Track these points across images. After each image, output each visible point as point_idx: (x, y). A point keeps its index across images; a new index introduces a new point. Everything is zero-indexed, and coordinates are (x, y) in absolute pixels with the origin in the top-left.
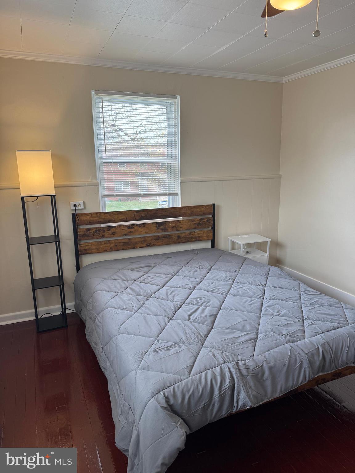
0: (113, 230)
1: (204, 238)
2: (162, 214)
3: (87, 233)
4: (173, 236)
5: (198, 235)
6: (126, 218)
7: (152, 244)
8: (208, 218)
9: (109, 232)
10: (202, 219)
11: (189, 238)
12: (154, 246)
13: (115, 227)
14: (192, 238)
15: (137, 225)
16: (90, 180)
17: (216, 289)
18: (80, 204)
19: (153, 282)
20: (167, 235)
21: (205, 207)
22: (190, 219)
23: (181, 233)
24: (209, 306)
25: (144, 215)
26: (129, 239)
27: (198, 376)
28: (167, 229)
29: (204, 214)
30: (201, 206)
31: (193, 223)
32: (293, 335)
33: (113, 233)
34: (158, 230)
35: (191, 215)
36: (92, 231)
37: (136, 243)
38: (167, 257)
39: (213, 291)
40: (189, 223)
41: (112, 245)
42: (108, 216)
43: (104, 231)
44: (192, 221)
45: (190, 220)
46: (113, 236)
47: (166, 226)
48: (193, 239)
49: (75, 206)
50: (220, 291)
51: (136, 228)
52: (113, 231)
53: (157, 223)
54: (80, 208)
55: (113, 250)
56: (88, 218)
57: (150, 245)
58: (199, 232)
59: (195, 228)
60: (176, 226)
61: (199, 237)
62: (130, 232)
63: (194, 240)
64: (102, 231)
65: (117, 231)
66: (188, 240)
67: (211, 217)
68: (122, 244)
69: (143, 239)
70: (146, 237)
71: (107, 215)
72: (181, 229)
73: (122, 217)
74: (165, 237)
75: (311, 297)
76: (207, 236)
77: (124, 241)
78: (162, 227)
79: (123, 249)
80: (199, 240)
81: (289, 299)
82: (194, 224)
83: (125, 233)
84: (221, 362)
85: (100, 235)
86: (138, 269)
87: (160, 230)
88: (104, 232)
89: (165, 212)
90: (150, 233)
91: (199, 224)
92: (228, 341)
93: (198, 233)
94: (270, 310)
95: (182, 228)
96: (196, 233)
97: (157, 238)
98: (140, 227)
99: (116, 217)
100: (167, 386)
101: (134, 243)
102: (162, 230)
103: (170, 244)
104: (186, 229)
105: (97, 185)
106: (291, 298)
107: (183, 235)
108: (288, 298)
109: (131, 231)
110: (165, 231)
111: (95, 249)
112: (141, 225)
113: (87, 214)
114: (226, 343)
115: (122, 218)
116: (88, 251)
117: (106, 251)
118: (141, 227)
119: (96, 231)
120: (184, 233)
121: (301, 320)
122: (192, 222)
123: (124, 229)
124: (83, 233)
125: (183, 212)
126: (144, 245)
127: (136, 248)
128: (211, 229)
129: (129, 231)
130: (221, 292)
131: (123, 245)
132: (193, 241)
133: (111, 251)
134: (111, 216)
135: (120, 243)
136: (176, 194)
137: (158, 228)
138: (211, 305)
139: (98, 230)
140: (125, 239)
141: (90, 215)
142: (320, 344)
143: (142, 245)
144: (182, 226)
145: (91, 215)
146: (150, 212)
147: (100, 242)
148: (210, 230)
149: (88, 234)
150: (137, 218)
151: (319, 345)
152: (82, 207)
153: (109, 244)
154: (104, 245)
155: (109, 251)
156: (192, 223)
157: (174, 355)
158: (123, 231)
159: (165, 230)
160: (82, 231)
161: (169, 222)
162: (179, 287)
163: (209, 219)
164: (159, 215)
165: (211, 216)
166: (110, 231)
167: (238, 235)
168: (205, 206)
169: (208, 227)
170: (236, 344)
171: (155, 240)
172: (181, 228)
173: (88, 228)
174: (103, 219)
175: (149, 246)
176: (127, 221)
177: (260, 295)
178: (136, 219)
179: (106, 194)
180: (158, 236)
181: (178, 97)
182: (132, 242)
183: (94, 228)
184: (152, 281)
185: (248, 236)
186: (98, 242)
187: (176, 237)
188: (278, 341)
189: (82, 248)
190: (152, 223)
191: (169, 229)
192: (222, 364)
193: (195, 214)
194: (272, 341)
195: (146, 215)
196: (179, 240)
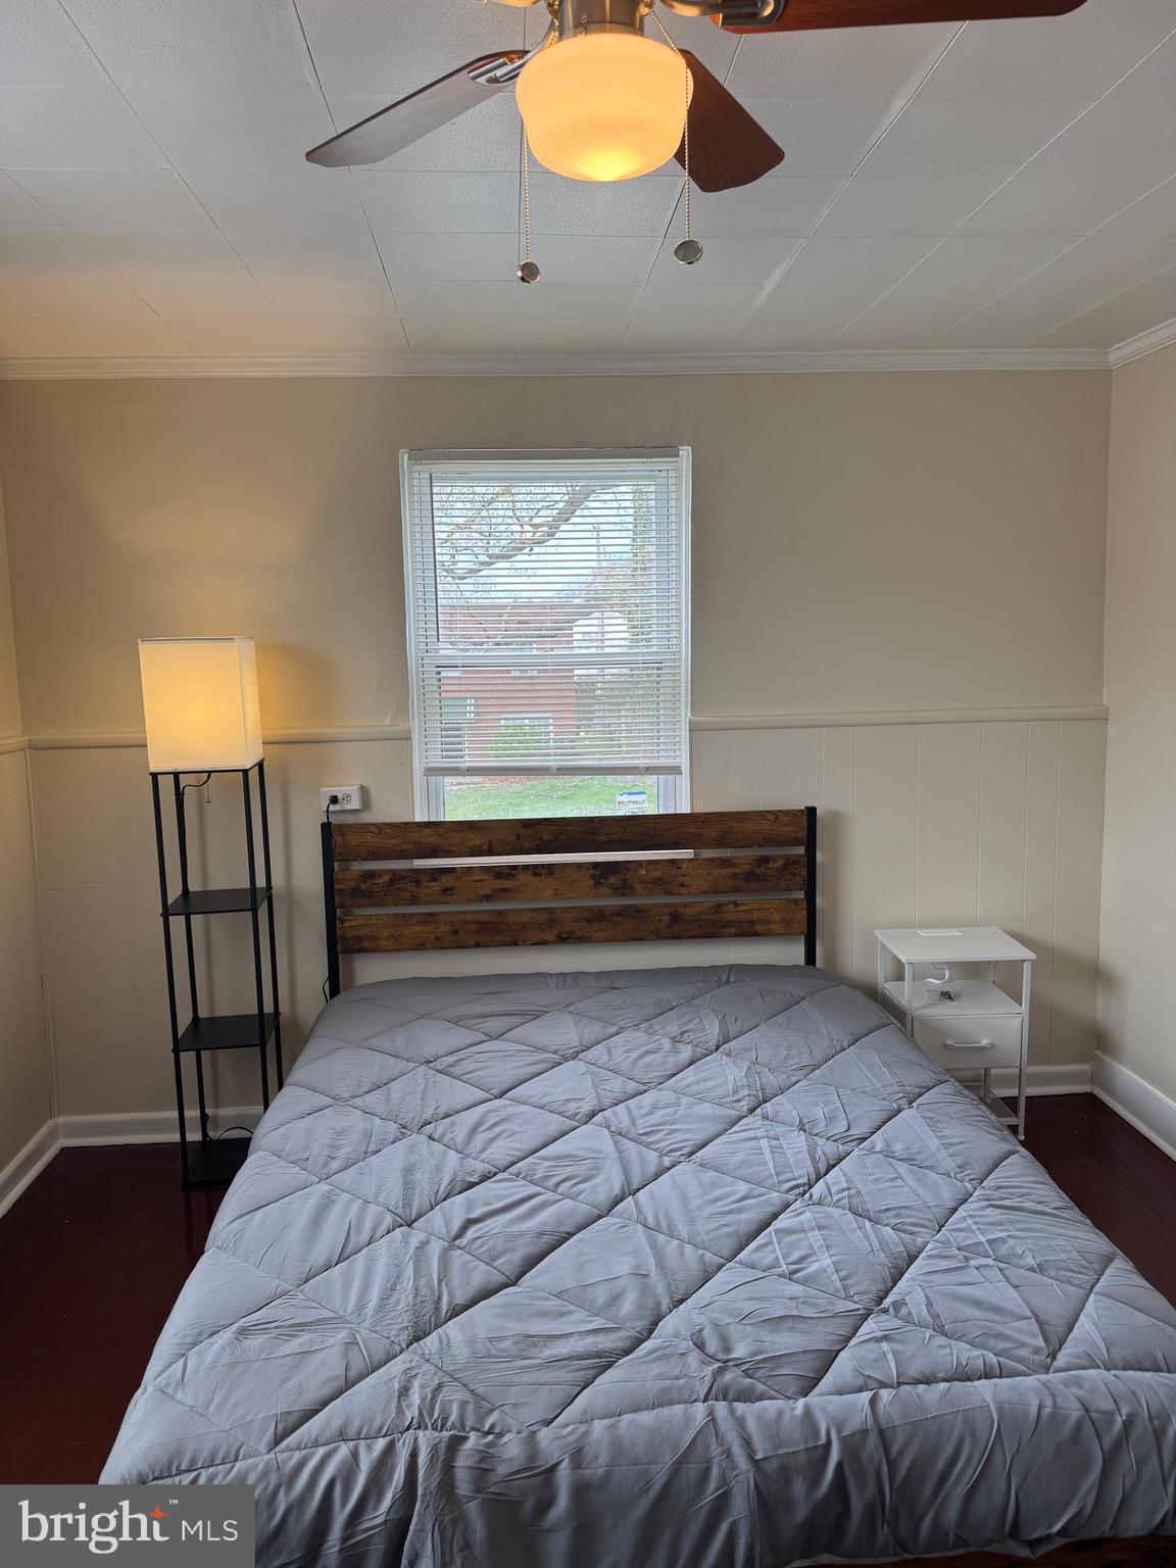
0: (446, 881)
1: (773, 926)
2: (613, 837)
3: (363, 887)
4: (652, 914)
5: (748, 917)
6: (490, 844)
7: (577, 936)
8: (788, 857)
9: (435, 886)
10: (765, 860)
11: (714, 923)
12: (586, 942)
13: (452, 870)
14: (728, 924)
15: (526, 867)
16: (387, 722)
17: (662, 1130)
18: (349, 796)
19: (477, 1073)
20: (630, 906)
21: (776, 818)
22: (717, 855)
23: (685, 905)
24: (574, 1198)
25: (552, 838)
26: (501, 913)
27: (297, 1456)
28: (632, 888)
29: (768, 841)
30: (761, 815)
31: (730, 870)
32: (762, 1371)
33: (447, 891)
34: (600, 888)
35: (719, 843)
36: (381, 881)
37: (523, 927)
38: (609, 984)
39: (644, 1138)
40: (716, 871)
41: (443, 929)
42: (431, 835)
43: (418, 883)
44: (724, 863)
45: (718, 863)
46: (445, 898)
47: (629, 878)
48: (730, 927)
49: (334, 800)
50: (666, 1143)
51: (523, 877)
52: (446, 885)
53: (596, 865)
54: (349, 807)
55: (447, 946)
56: (369, 838)
57: (568, 938)
58: (751, 903)
59: (737, 890)
60: (665, 878)
61: (751, 922)
62: (504, 890)
63: (733, 930)
64: (411, 881)
65: (457, 883)
66: (711, 929)
67: (802, 855)
68: (475, 927)
69: (545, 916)
70: (557, 908)
71: (428, 831)
72: (684, 890)
73: (477, 840)
74: (624, 913)
75: (989, 1220)
76: (785, 922)
77: (482, 918)
78: (613, 879)
79: (477, 945)
80: (755, 934)
81: (892, 1213)
82: (734, 874)
83: (488, 892)
84: (407, 1423)
85: (406, 895)
86: (472, 1022)
87: (606, 890)
88: (417, 886)
89: (625, 828)
90: (571, 898)
91: (750, 876)
92: (507, 1344)
93: (749, 907)
94: (777, 1249)
95: (687, 886)
96: (741, 908)
97: (597, 916)
98: (535, 874)
99: (457, 837)
100: (178, 1469)
101: (514, 927)
102: (614, 888)
103: (641, 939)
104: (703, 893)
105: (407, 738)
106: (902, 1211)
107: (690, 911)
108: (894, 1209)
109: (506, 886)
110: (624, 895)
111: (389, 938)
112: (541, 868)
113: (365, 827)
114: (493, 1352)
115: (478, 842)
116: (365, 944)
117: (420, 946)
118: (540, 875)
119: (392, 882)
120: (694, 902)
121: (859, 1309)
122: (726, 867)
123: (481, 880)
124: (352, 884)
125: (693, 830)
126: (550, 937)
127: (520, 943)
128: (801, 895)
129: (500, 887)
130: (668, 1145)
131: (479, 932)
132: (730, 937)
133: (438, 948)
134: (439, 835)
135: (468, 922)
136: (675, 770)
137: (598, 883)
138: (585, 1193)
139: (397, 877)
140: (485, 911)
141: (375, 830)
142: (839, 1432)
143: (541, 937)
144: (685, 880)
145: (380, 831)
146: (571, 828)
147: (404, 916)
148: (796, 901)
149: (367, 890)
150: (527, 846)
151: (834, 1436)
152: (355, 804)
153: (433, 926)
154: (417, 929)
155: (433, 949)
156: (723, 871)
157: (288, 1358)
158: (479, 884)
159: (625, 889)
160: (351, 880)
161: (639, 863)
162: (542, 1108)
163: (790, 862)
164: (604, 838)
165: (801, 850)
166: (436, 883)
167: (912, 926)
168: (776, 815)
169: (790, 890)
170: (527, 1362)
171: (589, 921)
172: (682, 885)
173: (369, 872)
174: (416, 843)
175: (565, 939)
176: (491, 854)
177: (800, 1181)
178: (522, 847)
179: (433, 765)
180: (598, 907)
181: (686, 452)
182: (507, 923)
183: (388, 871)
184: (477, 1070)
185: (954, 932)
186: (397, 915)
187: (666, 918)
188: (682, 1381)
189: (350, 933)
190: (580, 866)
191: (639, 888)
192: (408, 1428)
193: (738, 840)
194: (659, 1377)
195: (557, 838)
196: (676, 928)
